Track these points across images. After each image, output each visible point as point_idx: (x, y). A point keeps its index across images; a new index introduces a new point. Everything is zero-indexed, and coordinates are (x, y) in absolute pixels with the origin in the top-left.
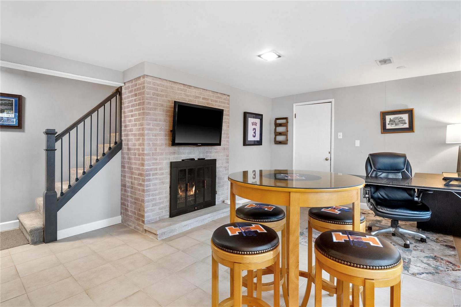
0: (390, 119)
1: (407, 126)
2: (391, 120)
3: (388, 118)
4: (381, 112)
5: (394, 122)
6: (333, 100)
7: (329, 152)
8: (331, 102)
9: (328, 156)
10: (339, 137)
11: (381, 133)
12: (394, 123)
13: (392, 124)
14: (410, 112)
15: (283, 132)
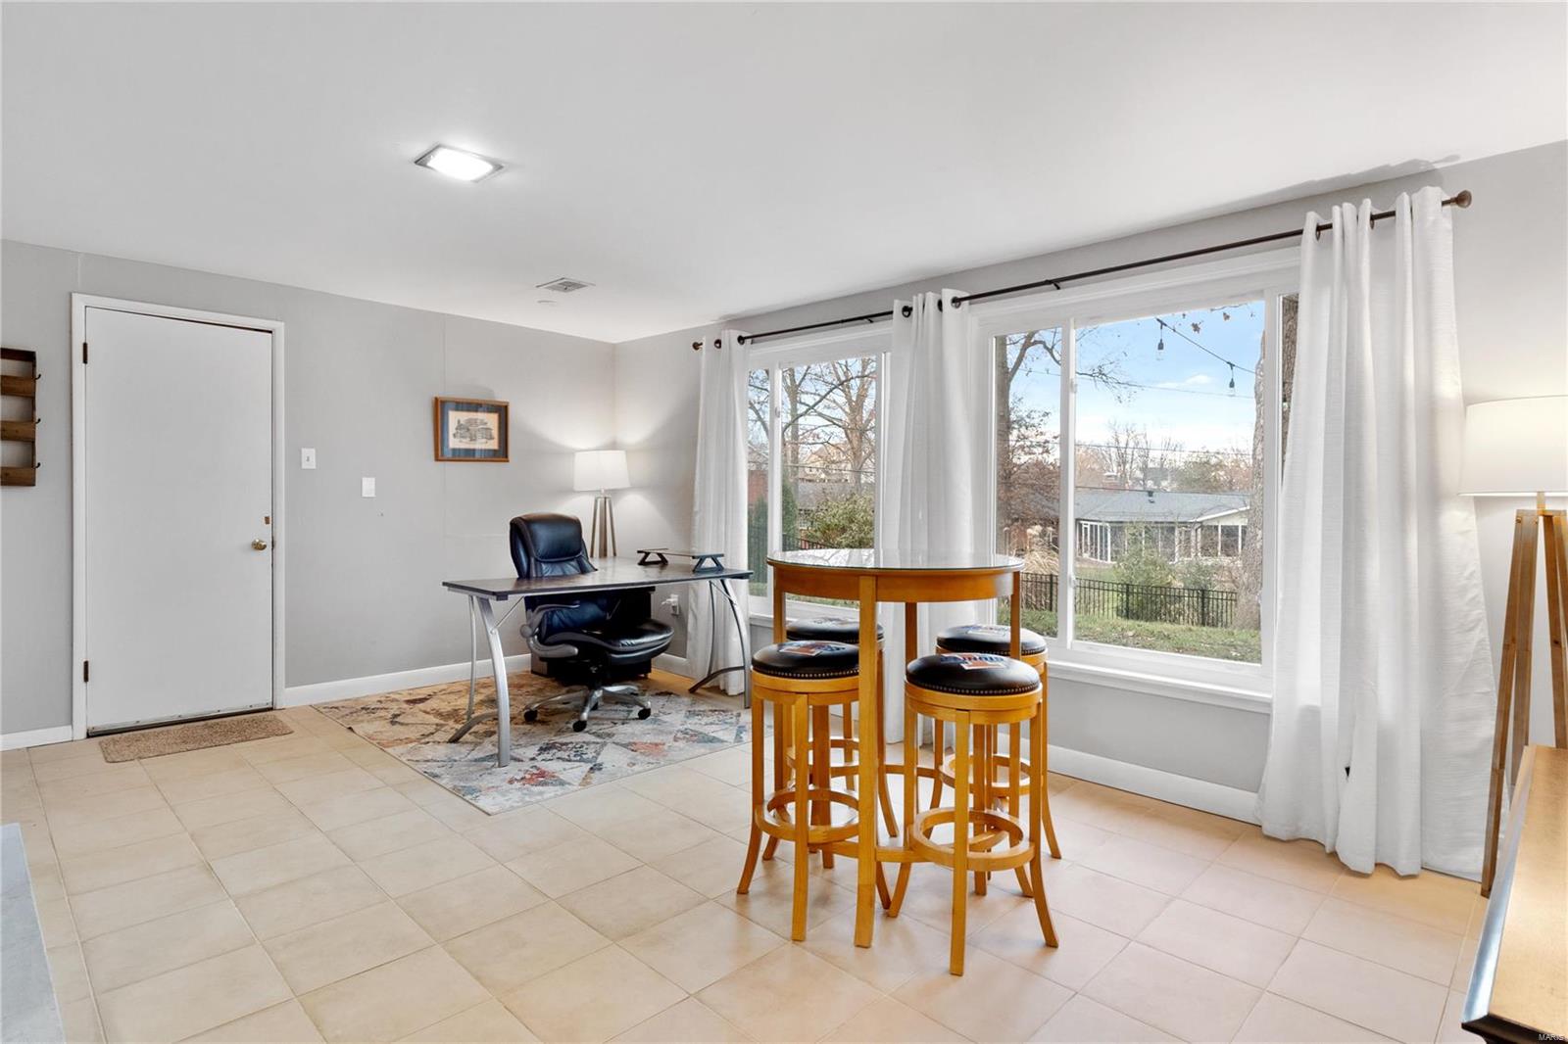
0: (459, 422)
1: (493, 445)
2: (460, 427)
3: (454, 418)
4: (436, 399)
5: (468, 430)
6: (278, 326)
7: (267, 519)
8: (270, 332)
9: (264, 534)
10: (305, 465)
11: (433, 457)
12: (468, 434)
13: (462, 437)
14: (502, 411)
15: (12, 422)
